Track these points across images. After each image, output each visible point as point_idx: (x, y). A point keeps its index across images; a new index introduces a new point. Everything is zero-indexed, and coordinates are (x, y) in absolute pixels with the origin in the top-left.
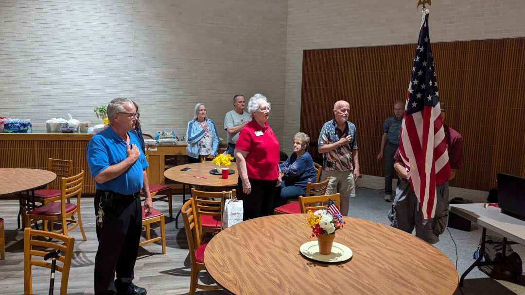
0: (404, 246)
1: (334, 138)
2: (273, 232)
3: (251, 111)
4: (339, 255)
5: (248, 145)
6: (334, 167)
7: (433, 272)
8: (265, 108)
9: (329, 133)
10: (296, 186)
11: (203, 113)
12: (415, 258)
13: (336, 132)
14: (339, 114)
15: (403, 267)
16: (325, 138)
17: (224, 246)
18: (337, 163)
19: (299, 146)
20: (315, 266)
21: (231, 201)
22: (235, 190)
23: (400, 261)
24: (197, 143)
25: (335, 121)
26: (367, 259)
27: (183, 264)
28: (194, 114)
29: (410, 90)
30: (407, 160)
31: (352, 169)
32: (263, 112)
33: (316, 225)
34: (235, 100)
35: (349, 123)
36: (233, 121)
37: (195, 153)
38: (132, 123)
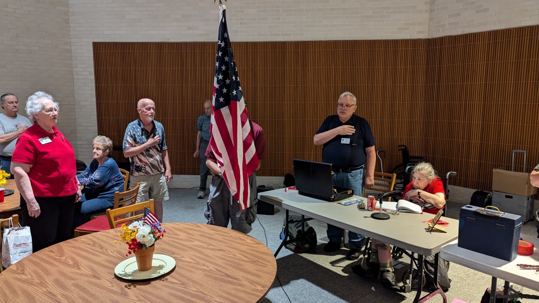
0: (225, 243)
1: (140, 139)
2: (77, 258)
3: (32, 113)
4: (161, 267)
5: (31, 156)
6: (144, 171)
7: (254, 262)
8: (51, 110)
9: (134, 135)
10: (100, 198)
12: (237, 252)
13: (142, 133)
14: (144, 113)
15: (227, 264)
16: (130, 140)
18: (147, 167)
19: (100, 152)
20: (135, 287)
21: (13, 229)
22: (17, 215)
23: (223, 259)
25: (140, 121)
26: (191, 265)
29: (216, 85)
30: (220, 155)
31: (163, 171)
32: (49, 115)
33: (132, 241)
34: (2, 101)
35: (156, 122)
36: (3, 128)
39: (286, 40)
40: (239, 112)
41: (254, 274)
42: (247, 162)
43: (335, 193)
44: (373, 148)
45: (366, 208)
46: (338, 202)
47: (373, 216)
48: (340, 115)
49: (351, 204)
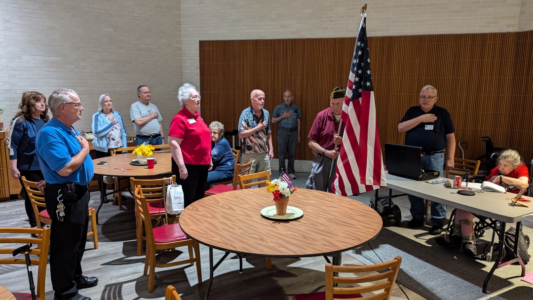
0: (335, 203)
1: (252, 124)
2: (230, 205)
3: (183, 100)
4: (293, 214)
5: (183, 132)
6: (253, 150)
7: (363, 216)
8: (195, 97)
9: (248, 120)
10: (217, 170)
11: (109, 104)
12: (346, 209)
13: (253, 118)
14: (256, 102)
16: (244, 124)
17: (195, 220)
18: (256, 147)
19: (217, 136)
20: (279, 223)
21: (173, 186)
24: (105, 136)
25: (252, 108)
26: (314, 214)
27: (122, 254)
31: (268, 151)
32: (194, 100)
33: (276, 191)
34: (139, 91)
35: (264, 110)
36: (140, 113)
37: (104, 147)
38: (79, 112)
43: (423, 173)
44: (453, 135)
45: (452, 187)
46: (425, 181)
47: (459, 193)
48: (423, 106)
49: (437, 183)
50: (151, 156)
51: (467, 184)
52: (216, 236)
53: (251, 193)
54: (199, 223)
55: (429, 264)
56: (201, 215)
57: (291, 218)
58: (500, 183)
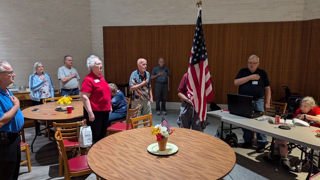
0: (199, 138)
1: (139, 81)
2: (125, 143)
3: (90, 67)
4: (170, 149)
6: (140, 98)
7: (220, 149)
8: (99, 64)
9: (136, 78)
10: (115, 112)
11: (41, 69)
12: (208, 144)
13: (139, 77)
14: (141, 67)
15: (206, 150)
16: (133, 81)
17: (99, 157)
18: (141, 96)
20: (161, 158)
21: (84, 127)
22: (85, 120)
23: (202, 147)
24: (38, 90)
25: (138, 71)
26: (186, 149)
27: (48, 176)
28: (34, 70)
29: (193, 52)
30: (192, 90)
31: (149, 98)
32: (98, 67)
33: (158, 134)
34: (65, 59)
35: (146, 72)
36: (65, 74)
37: (38, 97)
38: (12, 78)
39: (213, 23)
40: (204, 67)
41: (223, 156)
42: (207, 95)
43: (253, 113)
44: (269, 87)
45: (274, 123)
46: (255, 119)
47: (280, 127)
48: (250, 69)
49: (263, 120)
50: (70, 105)
51: (285, 121)
52: (114, 172)
53: (140, 131)
54: (102, 160)
55: (261, 176)
56: (104, 153)
57: (170, 153)
58: (305, 119)
